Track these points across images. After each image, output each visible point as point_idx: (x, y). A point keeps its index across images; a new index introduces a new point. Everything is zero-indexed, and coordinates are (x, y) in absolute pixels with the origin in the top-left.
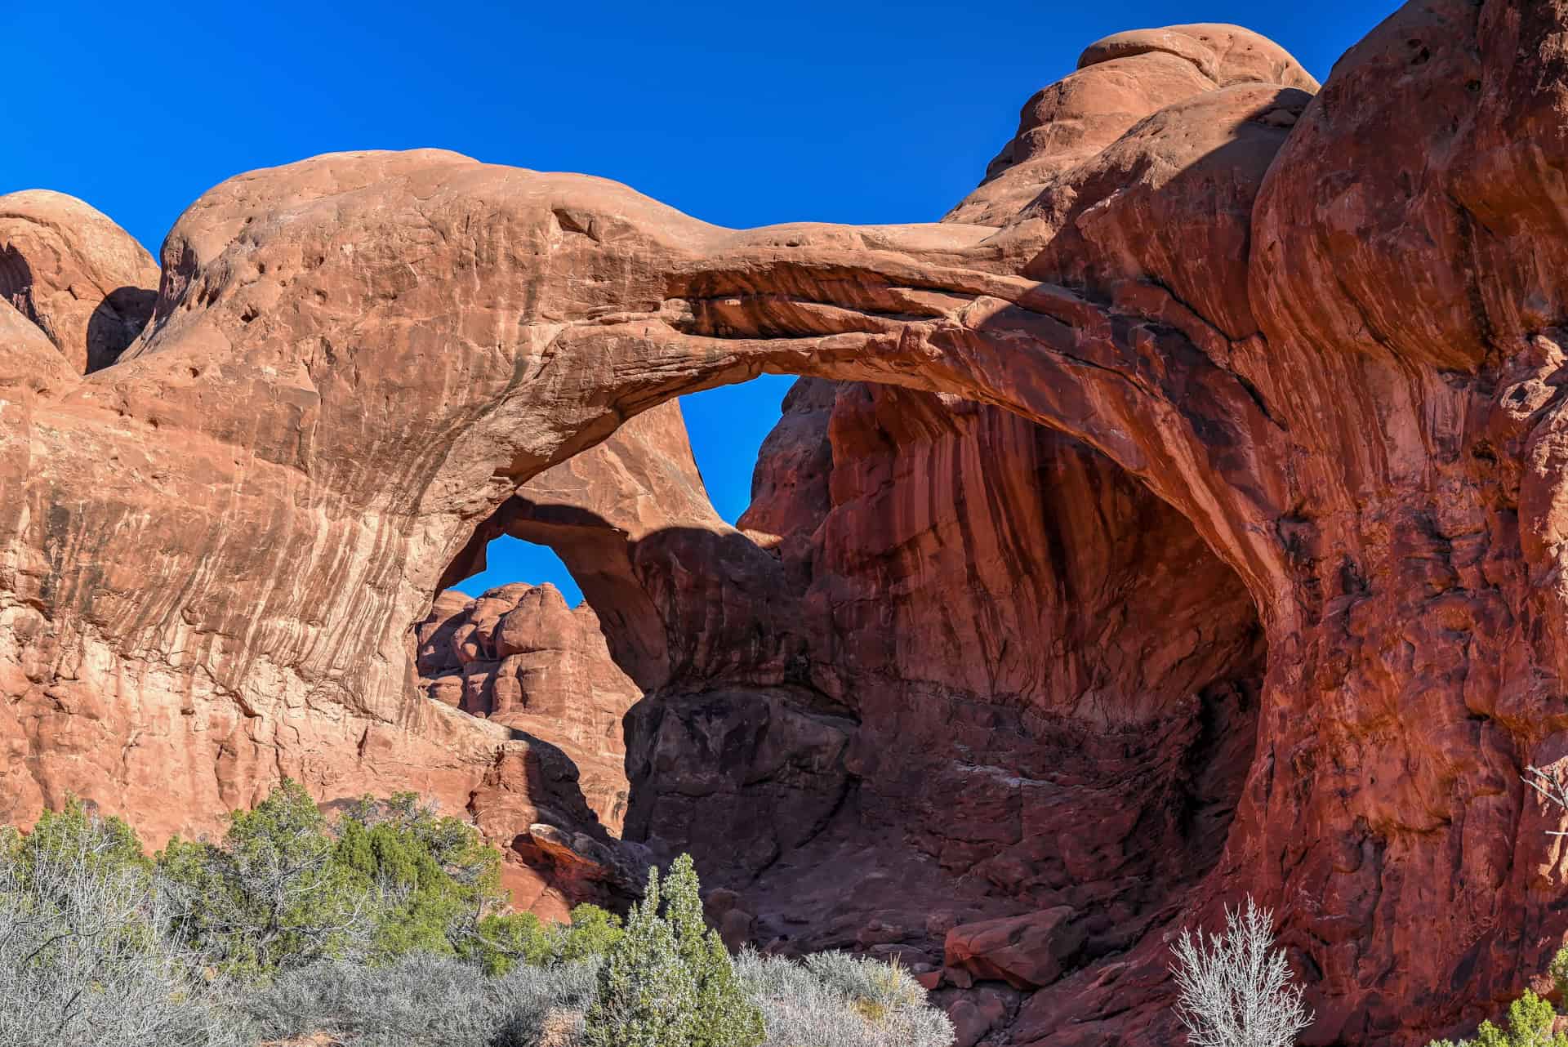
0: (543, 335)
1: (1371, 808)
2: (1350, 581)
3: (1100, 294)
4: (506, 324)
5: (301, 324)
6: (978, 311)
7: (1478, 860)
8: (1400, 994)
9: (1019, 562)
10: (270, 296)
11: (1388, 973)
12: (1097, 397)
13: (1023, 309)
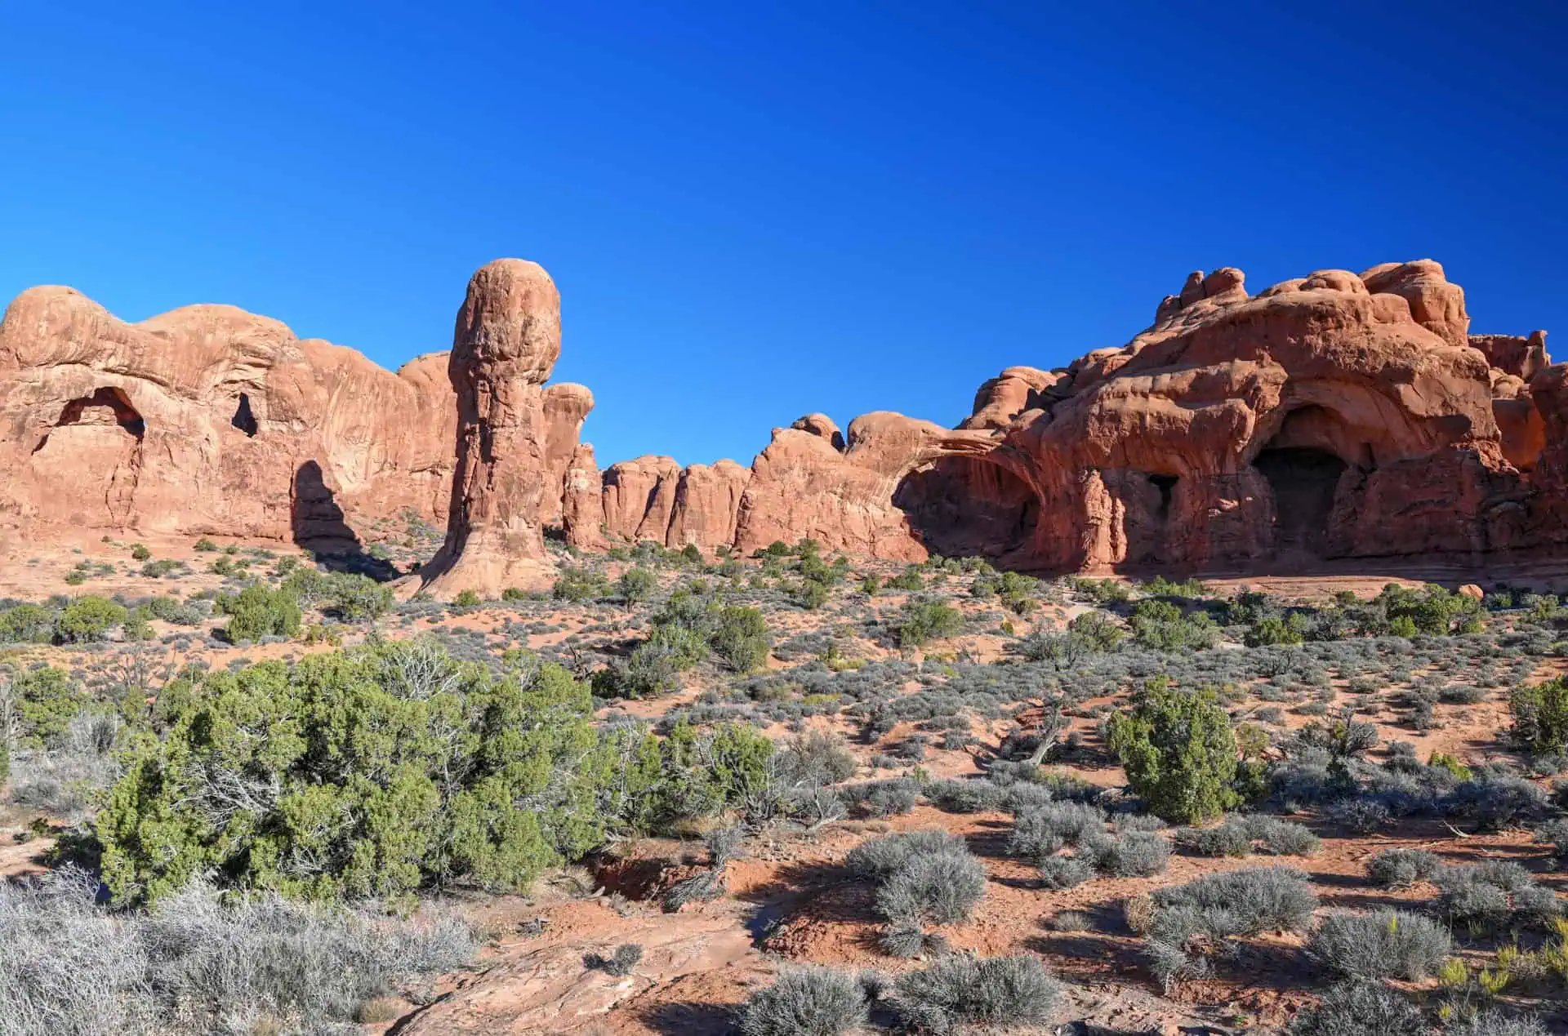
0: (919, 450)
1: (1057, 533)
2: (1055, 499)
3: (1014, 447)
4: (913, 449)
5: (879, 448)
6: (990, 449)
7: (1074, 544)
8: (1062, 562)
9: (992, 479)
10: (873, 443)
11: (1060, 559)
12: (1014, 465)
13: (998, 448)
